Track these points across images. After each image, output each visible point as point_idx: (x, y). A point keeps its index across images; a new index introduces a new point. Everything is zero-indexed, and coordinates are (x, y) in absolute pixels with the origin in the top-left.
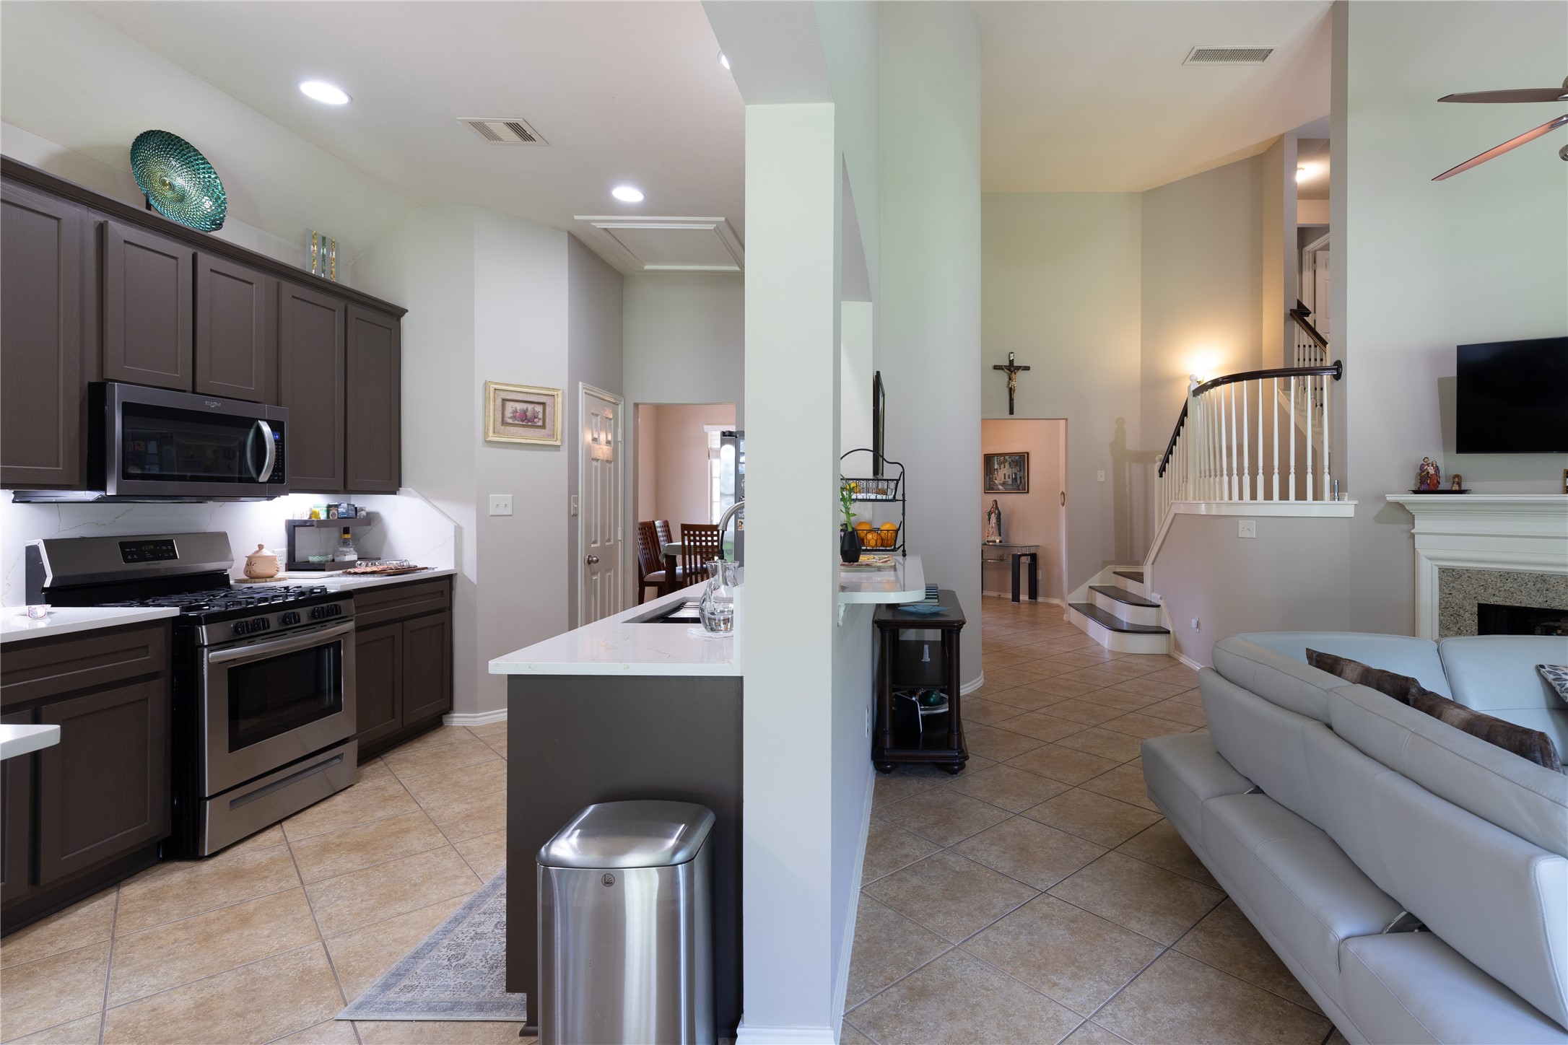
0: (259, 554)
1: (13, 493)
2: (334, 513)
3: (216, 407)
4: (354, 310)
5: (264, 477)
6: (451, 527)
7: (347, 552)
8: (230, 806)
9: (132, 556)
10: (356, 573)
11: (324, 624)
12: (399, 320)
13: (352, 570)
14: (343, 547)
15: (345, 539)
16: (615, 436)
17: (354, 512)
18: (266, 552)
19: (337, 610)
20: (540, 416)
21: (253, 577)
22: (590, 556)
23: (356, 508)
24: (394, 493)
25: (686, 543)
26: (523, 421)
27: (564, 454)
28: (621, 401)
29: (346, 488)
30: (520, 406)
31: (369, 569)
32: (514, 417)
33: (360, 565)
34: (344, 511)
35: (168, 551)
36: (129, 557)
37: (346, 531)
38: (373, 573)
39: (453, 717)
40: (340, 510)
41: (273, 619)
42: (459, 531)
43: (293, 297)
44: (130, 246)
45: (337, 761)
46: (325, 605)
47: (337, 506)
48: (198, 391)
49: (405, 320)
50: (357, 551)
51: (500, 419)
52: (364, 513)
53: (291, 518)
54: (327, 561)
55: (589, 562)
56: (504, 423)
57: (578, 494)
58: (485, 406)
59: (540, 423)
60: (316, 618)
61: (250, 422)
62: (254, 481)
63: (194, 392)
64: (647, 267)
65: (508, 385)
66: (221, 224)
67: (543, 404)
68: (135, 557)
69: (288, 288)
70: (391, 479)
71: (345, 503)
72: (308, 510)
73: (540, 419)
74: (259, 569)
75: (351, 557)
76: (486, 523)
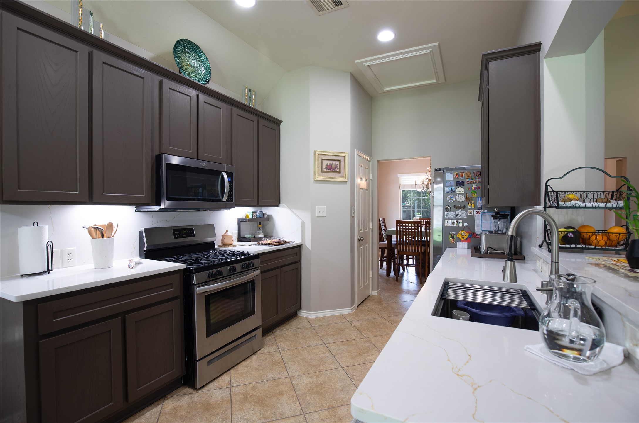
0: (226, 234)
1: (135, 207)
2: (255, 216)
3: (205, 165)
4: (262, 121)
5: (225, 199)
6: (300, 222)
7: (260, 233)
8: (208, 364)
9: (178, 236)
10: (262, 244)
11: (247, 272)
12: (279, 126)
13: (261, 242)
14: (258, 231)
15: (260, 227)
16: (369, 178)
17: (262, 215)
18: (229, 233)
19: (253, 265)
20: (338, 167)
21: (224, 245)
22: (359, 237)
23: (263, 213)
24: (277, 206)
25: (399, 230)
26: (330, 170)
27: (349, 185)
28: (372, 159)
29: (258, 204)
30: (329, 162)
31: (267, 242)
32: (327, 168)
33: (264, 239)
34: (259, 214)
35: (191, 233)
36: (176, 236)
37: (260, 223)
38: (269, 244)
39: (301, 312)
40: (257, 214)
41: (225, 270)
42: (303, 224)
43: (237, 115)
44: (172, 91)
45: (254, 338)
46: (248, 262)
47: (256, 212)
48: (199, 159)
49: (282, 126)
50: (264, 233)
51: (320, 169)
52: (266, 215)
53: (239, 218)
54: (252, 238)
55: (359, 240)
56: (322, 171)
57: (354, 206)
58: (314, 163)
59: (338, 171)
60: (244, 269)
61: (218, 173)
62: (221, 201)
63: (198, 159)
64: (386, 89)
65: (324, 152)
66: (208, 81)
67: (339, 161)
68: (179, 236)
69: (236, 111)
70: (276, 200)
71: (258, 210)
72: (245, 214)
73: (338, 169)
74: (226, 241)
75: (261, 236)
76: (315, 220)
